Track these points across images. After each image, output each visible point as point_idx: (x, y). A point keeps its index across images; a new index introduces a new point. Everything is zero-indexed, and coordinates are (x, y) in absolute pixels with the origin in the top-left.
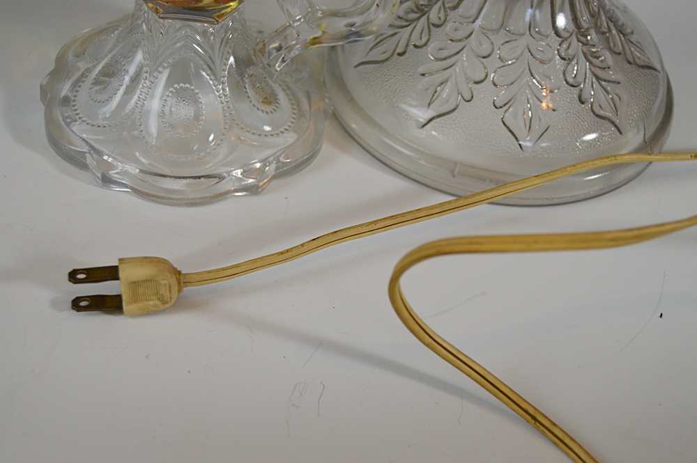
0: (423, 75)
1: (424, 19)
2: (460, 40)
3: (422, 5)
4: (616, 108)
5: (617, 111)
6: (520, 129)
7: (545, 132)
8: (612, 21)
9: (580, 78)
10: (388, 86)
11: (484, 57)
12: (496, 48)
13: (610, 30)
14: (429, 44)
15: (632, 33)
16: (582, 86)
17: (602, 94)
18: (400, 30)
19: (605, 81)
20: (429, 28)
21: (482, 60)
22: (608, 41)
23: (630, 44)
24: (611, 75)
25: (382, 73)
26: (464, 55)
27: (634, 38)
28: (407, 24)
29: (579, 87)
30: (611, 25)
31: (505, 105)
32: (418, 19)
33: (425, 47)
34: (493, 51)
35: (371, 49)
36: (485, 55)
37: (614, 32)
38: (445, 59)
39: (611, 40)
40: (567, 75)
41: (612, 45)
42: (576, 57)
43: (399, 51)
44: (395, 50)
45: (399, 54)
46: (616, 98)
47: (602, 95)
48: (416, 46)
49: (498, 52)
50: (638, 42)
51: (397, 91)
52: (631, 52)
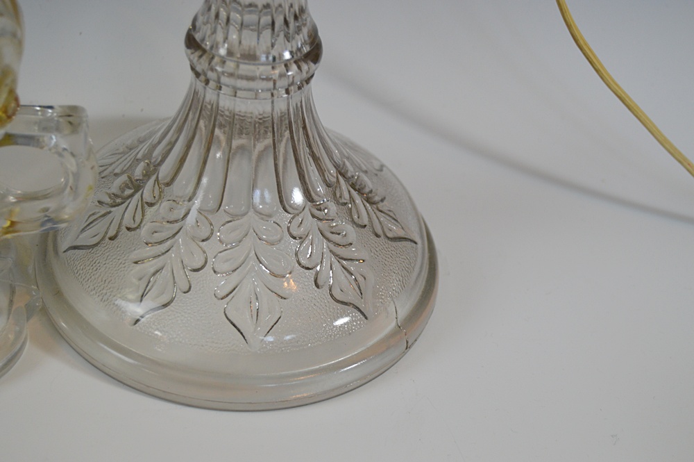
0: (136, 263)
1: (137, 196)
2: (176, 221)
3: (137, 180)
4: (360, 290)
5: (361, 294)
6: (245, 323)
7: (275, 324)
8: (355, 190)
9: (317, 258)
10: (97, 276)
11: (203, 241)
12: (216, 229)
13: (352, 200)
14: (142, 225)
15: (382, 200)
16: (318, 268)
17: (342, 275)
18: (113, 209)
19: (345, 260)
20: (142, 207)
21: (201, 244)
22: (351, 212)
23: (379, 214)
24: (352, 252)
25: (91, 260)
26: (180, 239)
27: (384, 206)
28: (122, 201)
29: (314, 269)
30: (354, 193)
31: (227, 295)
32: (132, 196)
33: (138, 230)
34: (212, 234)
35: (83, 230)
36: (205, 238)
37: (358, 200)
38: (160, 243)
39: (354, 211)
40: (300, 256)
41: (356, 217)
42: (310, 233)
43: (111, 233)
44: (106, 233)
45: (111, 239)
46: (360, 279)
47: (343, 277)
48: (128, 229)
49: (218, 234)
50: (390, 211)
51: (107, 282)
52: (380, 223)
